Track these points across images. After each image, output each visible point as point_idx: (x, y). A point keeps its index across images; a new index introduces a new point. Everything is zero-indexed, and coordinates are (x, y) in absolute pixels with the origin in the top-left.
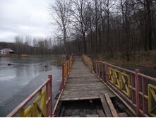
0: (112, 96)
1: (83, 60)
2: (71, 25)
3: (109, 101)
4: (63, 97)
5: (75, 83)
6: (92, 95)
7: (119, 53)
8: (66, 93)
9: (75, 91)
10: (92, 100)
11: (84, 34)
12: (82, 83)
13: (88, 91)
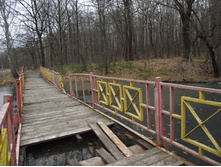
0: (109, 123)
1: (41, 76)
2: (17, 20)
3: (109, 132)
4: (25, 138)
5: (40, 110)
6: (76, 126)
7: (94, 65)
8: (28, 129)
9: (44, 125)
10: (81, 134)
11: (40, 35)
12: (52, 109)
13: (67, 121)
